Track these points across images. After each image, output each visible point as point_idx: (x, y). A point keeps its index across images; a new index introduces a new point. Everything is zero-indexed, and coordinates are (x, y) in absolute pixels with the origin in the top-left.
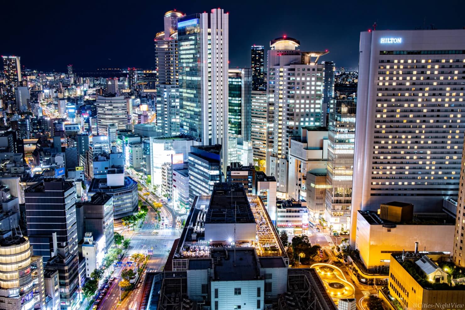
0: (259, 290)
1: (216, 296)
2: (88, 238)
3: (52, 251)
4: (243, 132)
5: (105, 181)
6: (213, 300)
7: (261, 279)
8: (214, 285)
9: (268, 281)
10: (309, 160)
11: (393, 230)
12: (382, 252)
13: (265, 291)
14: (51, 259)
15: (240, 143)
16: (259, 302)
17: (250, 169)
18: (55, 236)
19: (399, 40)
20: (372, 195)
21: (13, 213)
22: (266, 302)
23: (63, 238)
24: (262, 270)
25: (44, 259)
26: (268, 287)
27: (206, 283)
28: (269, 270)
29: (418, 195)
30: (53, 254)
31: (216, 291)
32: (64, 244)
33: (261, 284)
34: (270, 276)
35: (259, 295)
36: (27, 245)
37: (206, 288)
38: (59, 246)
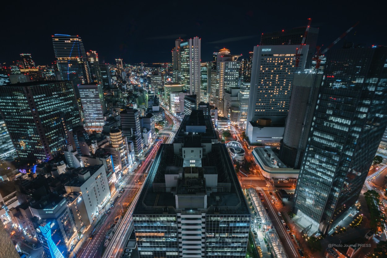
0: (200, 151)
1: (184, 153)
2: (145, 130)
3: (131, 135)
4: (207, 89)
5: (152, 109)
6: (183, 154)
7: (201, 147)
8: (184, 149)
9: (204, 148)
10: (232, 101)
11: (262, 129)
12: (257, 137)
13: (203, 151)
14: (131, 138)
15: (205, 94)
16: (200, 156)
17: (208, 104)
18: (132, 129)
19: (270, 50)
20: (255, 115)
21: (118, 121)
22: (203, 155)
23: (135, 130)
24: (202, 144)
25: (127, 138)
26: (204, 150)
27: (181, 148)
28: (205, 144)
29: (274, 115)
30: (131, 136)
31: (184, 151)
32: (135, 132)
33: (201, 149)
34: (205, 146)
35: (200, 153)
36: (121, 132)
37: (181, 150)
38: (134, 133)
